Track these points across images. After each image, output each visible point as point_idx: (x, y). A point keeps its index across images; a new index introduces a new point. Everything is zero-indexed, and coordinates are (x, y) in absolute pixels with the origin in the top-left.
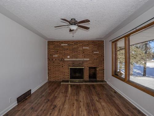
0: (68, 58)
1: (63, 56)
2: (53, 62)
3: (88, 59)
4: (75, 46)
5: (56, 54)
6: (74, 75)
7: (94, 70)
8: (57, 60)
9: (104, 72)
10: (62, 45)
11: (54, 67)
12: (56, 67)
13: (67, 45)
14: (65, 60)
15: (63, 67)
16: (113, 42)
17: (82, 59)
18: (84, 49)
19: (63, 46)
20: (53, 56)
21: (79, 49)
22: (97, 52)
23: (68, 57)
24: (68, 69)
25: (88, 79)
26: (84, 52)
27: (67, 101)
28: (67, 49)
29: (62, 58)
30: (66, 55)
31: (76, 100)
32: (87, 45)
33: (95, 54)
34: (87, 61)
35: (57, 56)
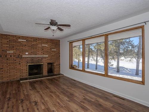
0: (26, 55)
1: (20, 52)
2: (7, 59)
3: (47, 56)
4: (34, 43)
5: (12, 50)
6: (31, 72)
7: (50, 65)
8: (12, 56)
9: (60, 66)
10: (19, 40)
11: (9, 64)
12: (11, 64)
13: (25, 41)
14: (23, 56)
15: (20, 64)
16: (70, 43)
17: (42, 56)
18: (43, 47)
19: (20, 42)
20: (7, 52)
21: (39, 46)
22: (54, 50)
23: (27, 53)
24: (27, 66)
25: (47, 74)
26: (43, 50)
27: (43, 95)
28: (26, 45)
29: (19, 54)
30: (24, 51)
31: (50, 92)
32: (46, 43)
33: (53, 51)
34: (45, 58)
35: (13, 52)
